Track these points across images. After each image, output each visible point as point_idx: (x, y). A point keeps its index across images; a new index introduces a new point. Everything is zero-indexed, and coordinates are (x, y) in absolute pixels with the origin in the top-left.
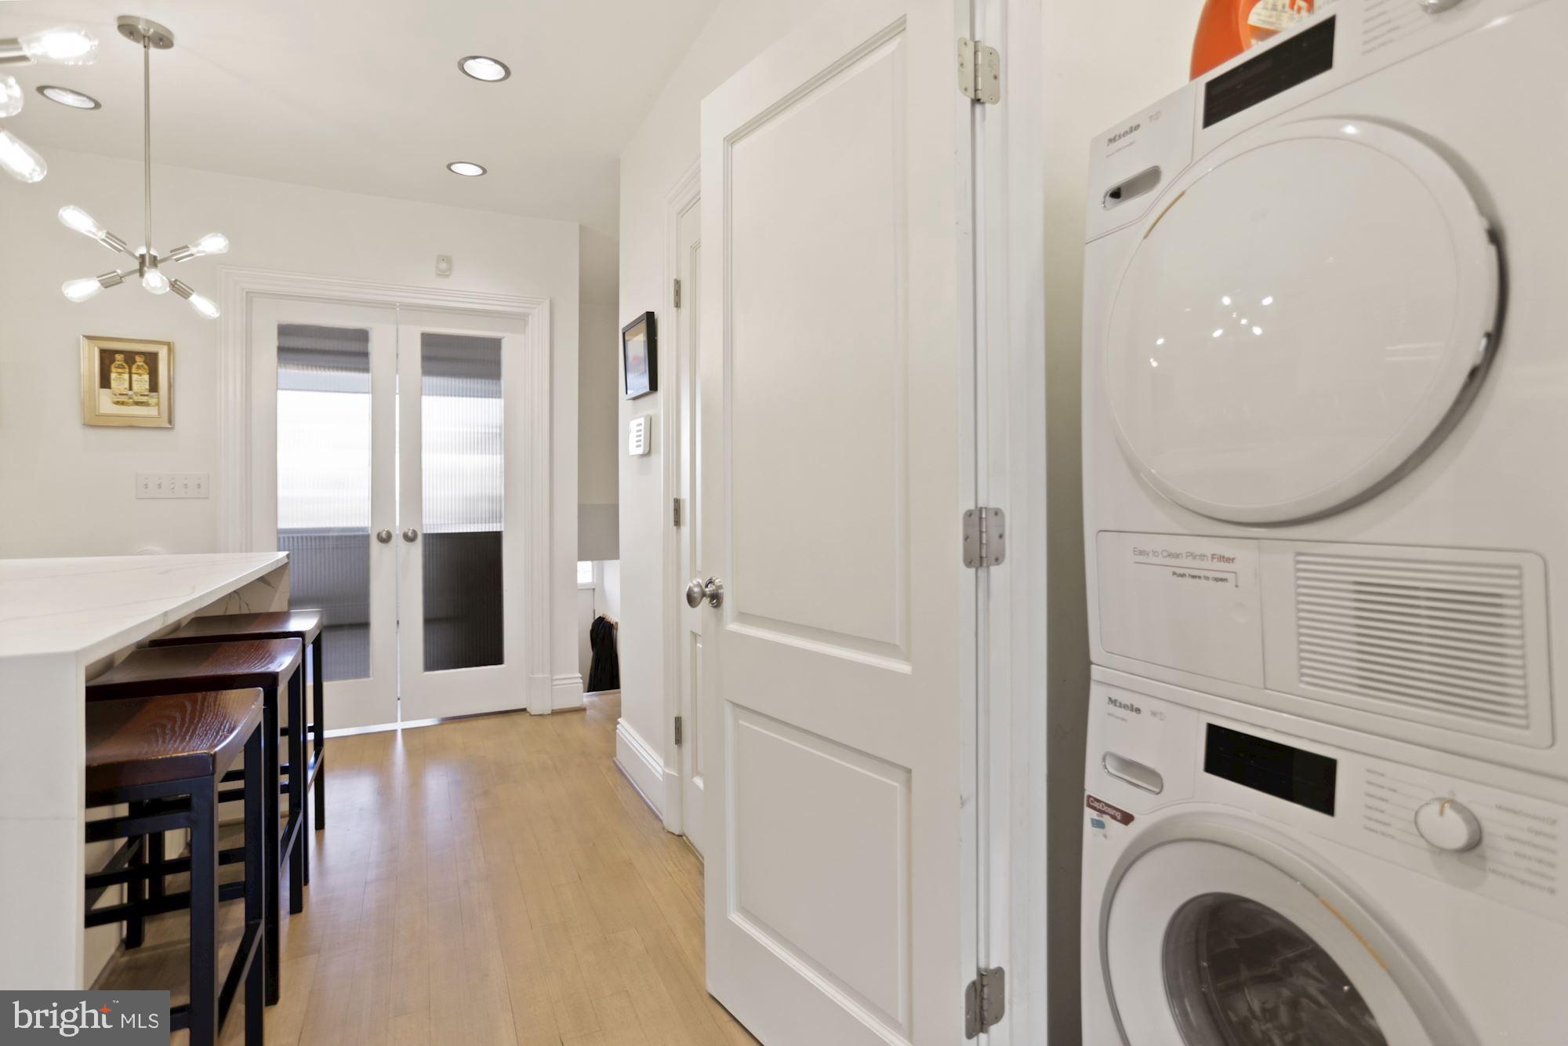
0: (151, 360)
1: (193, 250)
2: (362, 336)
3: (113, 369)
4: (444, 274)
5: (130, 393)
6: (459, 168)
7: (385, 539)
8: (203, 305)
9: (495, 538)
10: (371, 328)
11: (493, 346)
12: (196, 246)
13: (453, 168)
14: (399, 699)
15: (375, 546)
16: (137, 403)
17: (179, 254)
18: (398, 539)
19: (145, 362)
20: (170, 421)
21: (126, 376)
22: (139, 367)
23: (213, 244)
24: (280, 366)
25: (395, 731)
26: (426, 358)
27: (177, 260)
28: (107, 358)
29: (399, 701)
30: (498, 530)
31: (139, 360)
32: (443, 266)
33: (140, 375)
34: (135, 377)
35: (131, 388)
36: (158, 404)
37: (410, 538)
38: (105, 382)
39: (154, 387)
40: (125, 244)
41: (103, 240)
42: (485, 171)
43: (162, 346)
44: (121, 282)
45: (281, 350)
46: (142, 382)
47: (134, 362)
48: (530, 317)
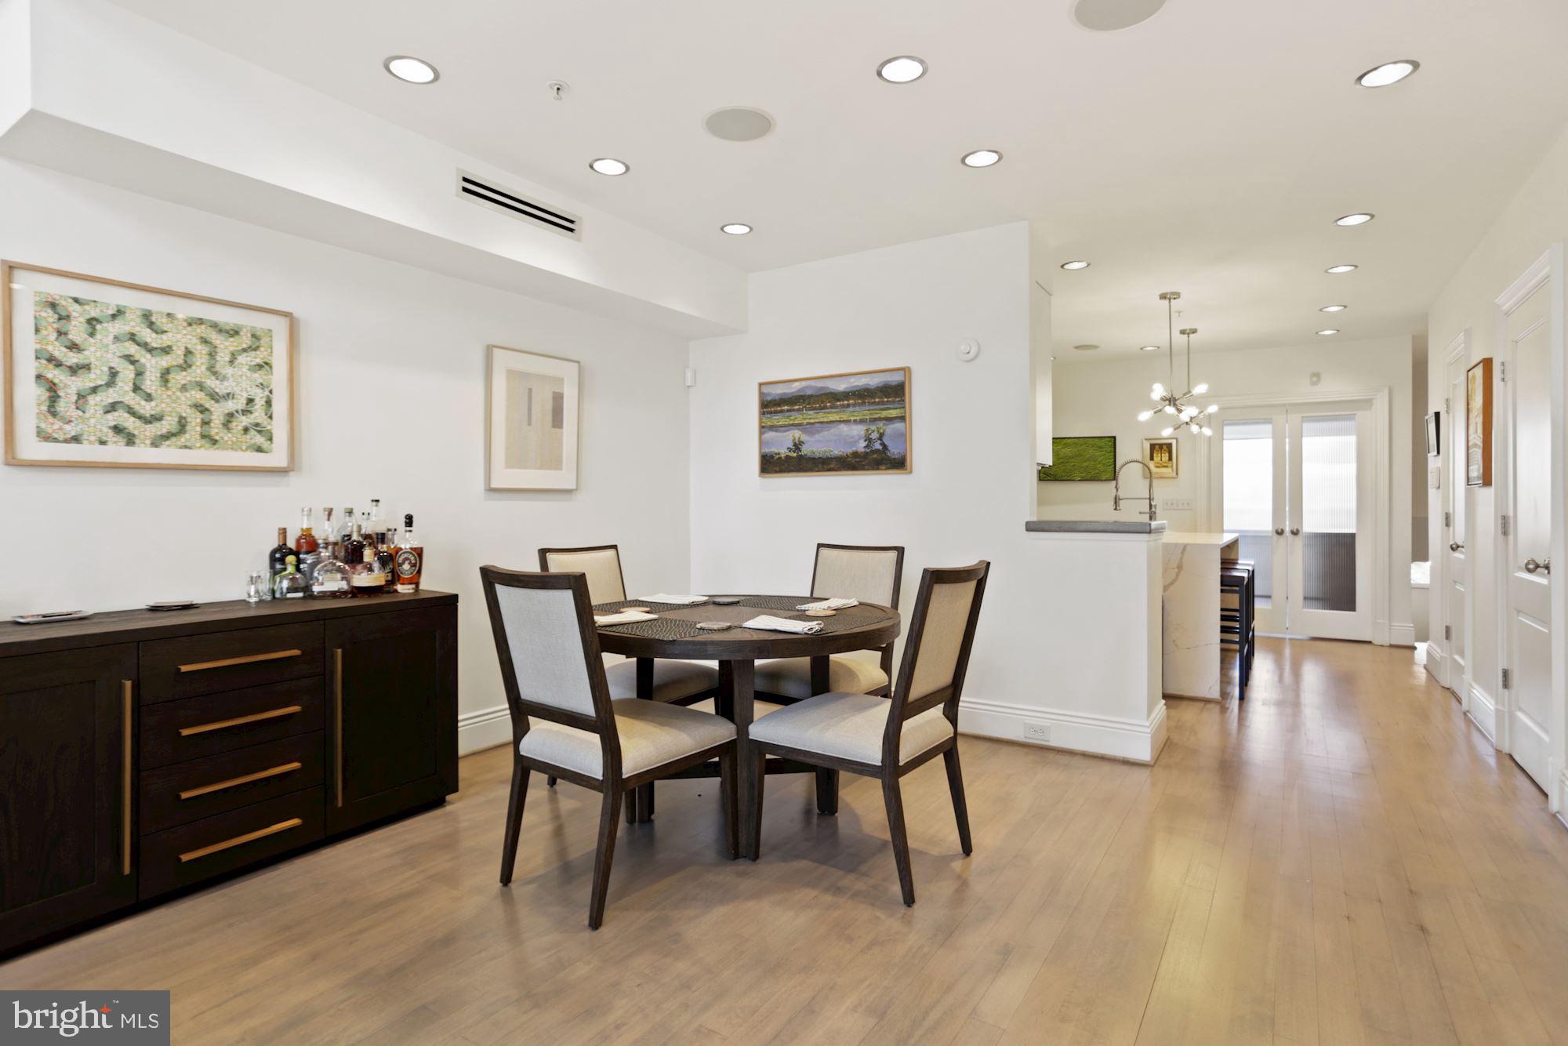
0: (1169, 446)
3: (1155, 452)
4: (1314, 384)
5: (1162, 462)
7: (1281, 533)
9: (1352, 537)
15: (1274, 537)
16: (1164, 467)
18: (1288, 535)
19: (1167, 448)
20: (1177, 474)
21: (1159, 455)
22: (1164, 451)
25: (1284, 639)
28: (1153, 447)
29: (1287, 625)
30: (1353, 532)
32: (1315, 379)
33: (1165, 454)
36: (1172, 467)
37: (1295, 533)
38: (1152, 459)
39: (1170, 459)
43: (1172, 440)
46: (1165, 457)
47: (1163, 448)
48: (1374, 401)
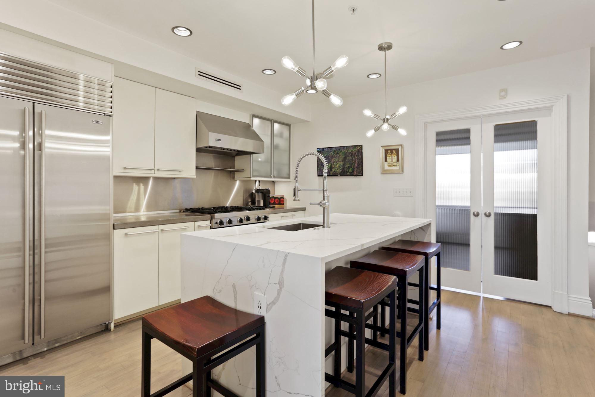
0: (397, 151)
1: (397, 113)
2: (468, 131)
3: (388, 155)
4: (502, 98)
5: (392, 162)
6: (507, 47)
7: (477, 215)
8: (402, 132)
9: (534, 217)
10: (470, 128)
11: (533, 124)
12: (398, 112)
13: (504, 47)
14: (482, 282)
15: (472, 217)
16: (394, 166)
17: (394, 116)
18: (482, 215)
19: (396, 152)
20: (402, 171)
21: (391, 157)
22: (394, 154)
23: (403, 110)
24: (437, 147)
25: (480, 297)
26: (496, 136)
27: (393, 118)
28: (386, 151)
29: (482, 283)
30: (535, 213)
31: (394, 151)
32: (503, 94)
33: (394, 156)
34: (393, 157)
35: (392, 161)
36: (399, 165)
37: (488, 215)
38: (386, 160)
39: (398, 160)
40: (379, 116)
41: (374, 117)
42: (521, 43)
43: (399, 146)
44: (379, 129)
45: (437, 141)
46: (395, 158)
47: (393, 152)
48: (554, 107)
